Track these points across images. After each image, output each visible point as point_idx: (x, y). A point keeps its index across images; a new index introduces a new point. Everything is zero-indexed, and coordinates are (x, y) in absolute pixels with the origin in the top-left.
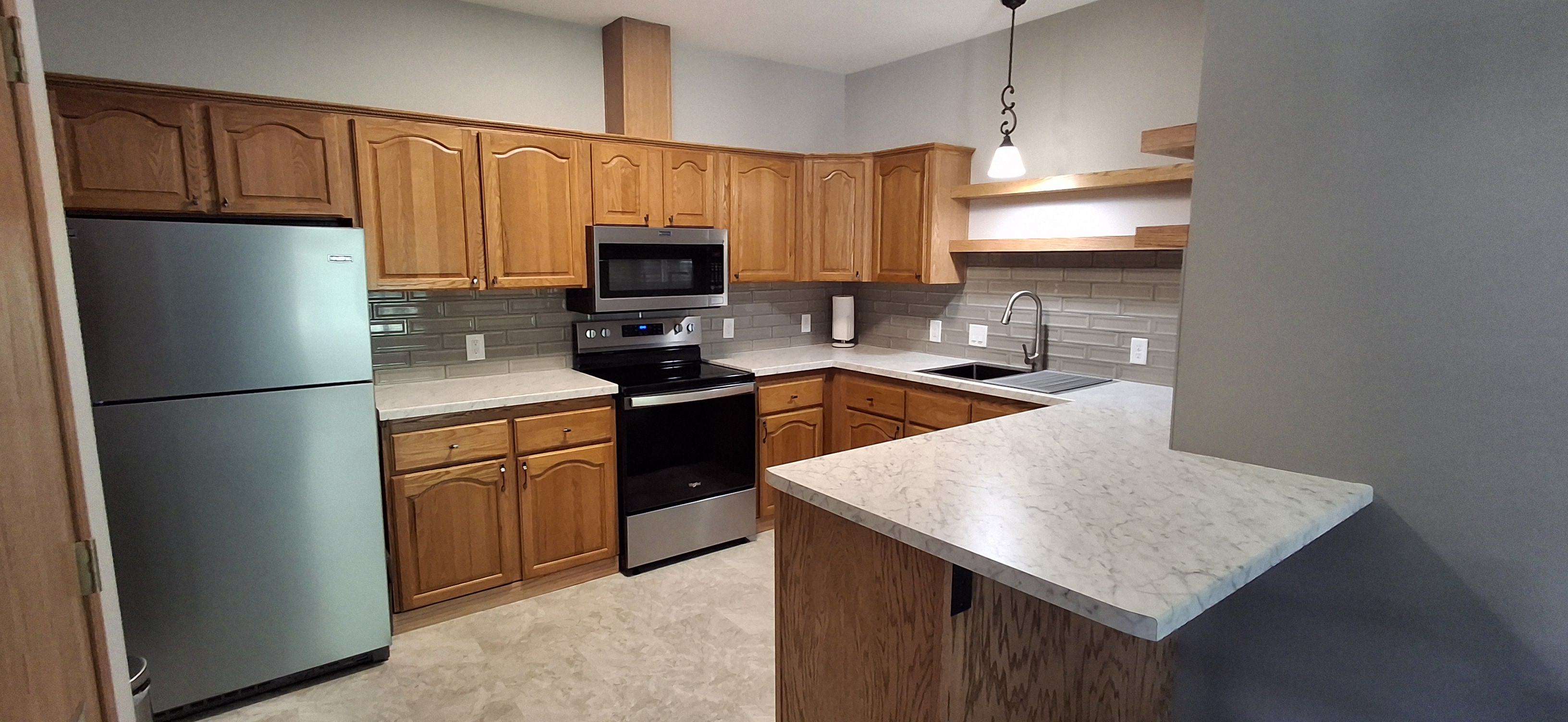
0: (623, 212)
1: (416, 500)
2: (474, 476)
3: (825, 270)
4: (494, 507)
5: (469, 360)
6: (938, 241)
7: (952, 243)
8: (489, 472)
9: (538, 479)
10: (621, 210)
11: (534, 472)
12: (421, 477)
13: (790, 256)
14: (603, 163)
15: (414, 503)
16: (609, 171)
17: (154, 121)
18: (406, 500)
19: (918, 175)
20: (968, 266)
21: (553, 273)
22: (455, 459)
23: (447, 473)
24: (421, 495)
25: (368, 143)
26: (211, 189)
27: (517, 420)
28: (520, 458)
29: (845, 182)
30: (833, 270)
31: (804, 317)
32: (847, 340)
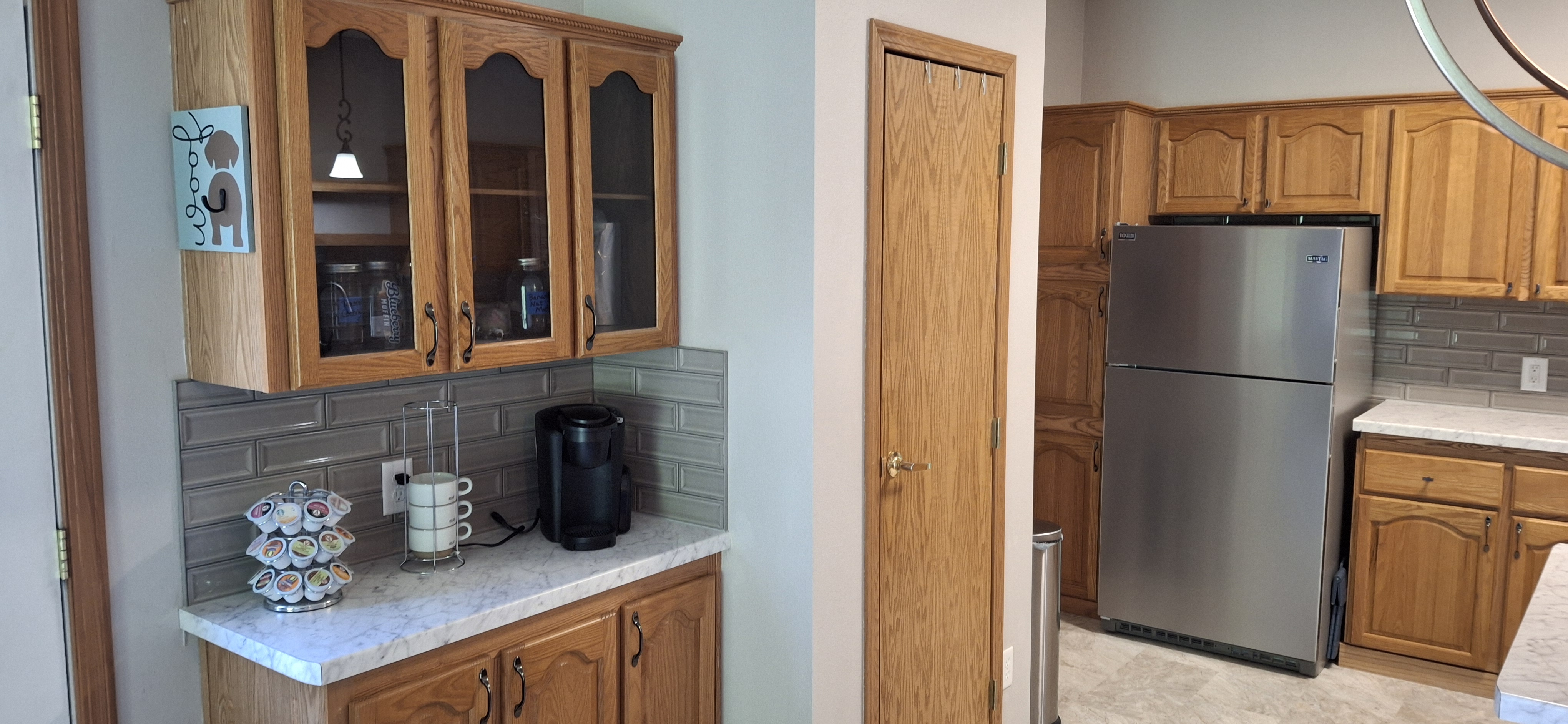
1: (1381, 527)
2: (1452, 521)
4: (1472, 566)
5: (1523, 389)
8: (1474, 522)
9: (1536, 552)
11: (1532, 541)
12: (1390, 503)
15: (1378, 530)
17: (1228, 136)
18: (1370, 524)
22: (1431, 495)
23: (1419, 507)
24: (1387, 523)
25: (1406, 132)
26: (1261, 191)
27: (1518, 468)
28: (1515, 518)
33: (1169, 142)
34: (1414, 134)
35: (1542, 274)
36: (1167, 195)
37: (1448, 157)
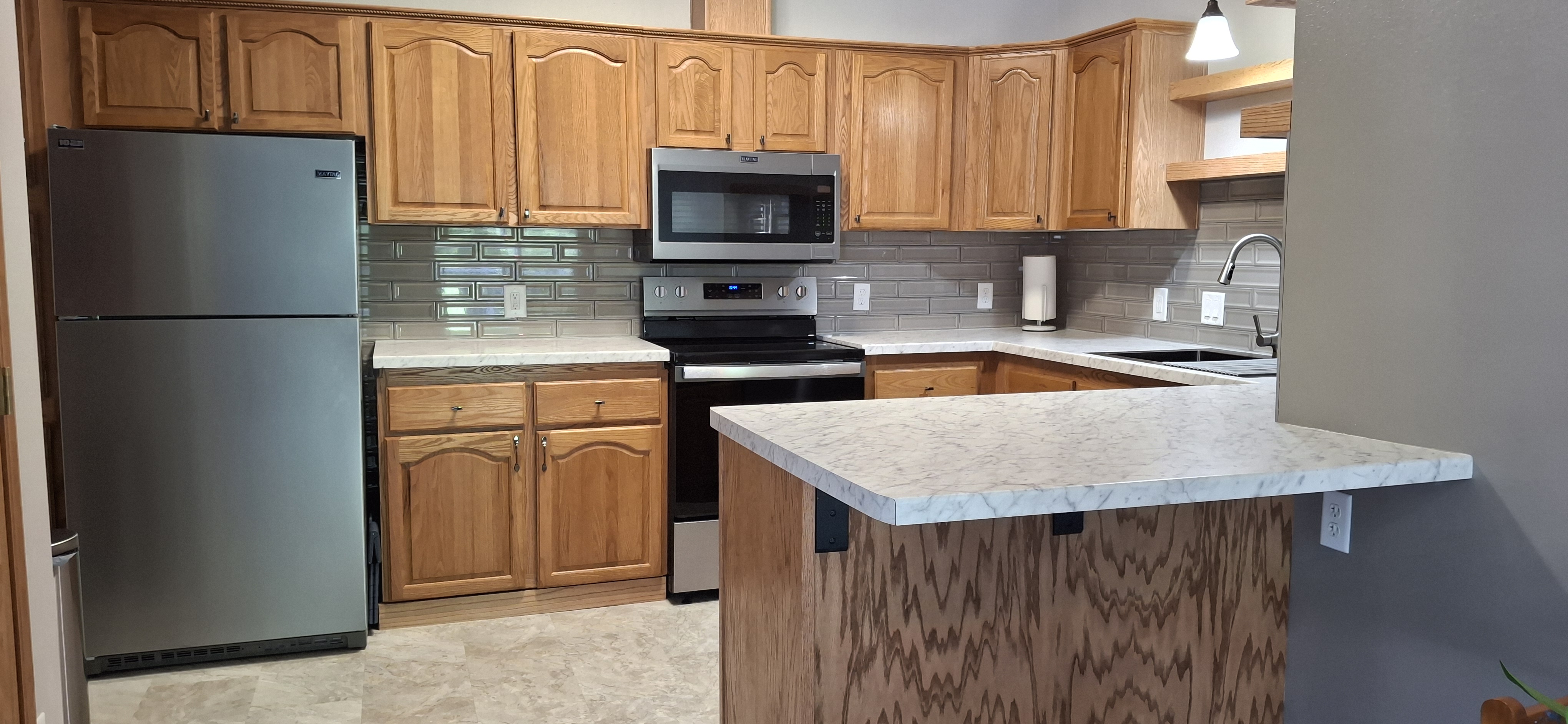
0: (697, 132)
1: (412, 469)
2: (482, 447)
3: (994, 213)
4: (504, 489)
6: (1146, 164)
7: (1170, 168)
8: (500, 446)
9: (560, 461)
10: (693, 129)
11: (556, 452)
12: (418, 441)
13: (943, 193)
14: (671, 67)
15: (409, 471)
16: (678, 77)
17: (175, 33)
18: (400, 467)
19: (1117, 67)
20: (1201, 203)
21: (602, 208)
22: (460, 424)
23: (450, 440)
24: (418, 462)
25: (384, 48)
26: (223, 104)
27: (538, 384)
28: (539, 431)
29: (1025, 86)
30: (1005, 214)
31: (982, 286)
32: (1044, 321)
33: (94, 34)
34: (393, 51)
36: (97, 103)
37: (430, 78)
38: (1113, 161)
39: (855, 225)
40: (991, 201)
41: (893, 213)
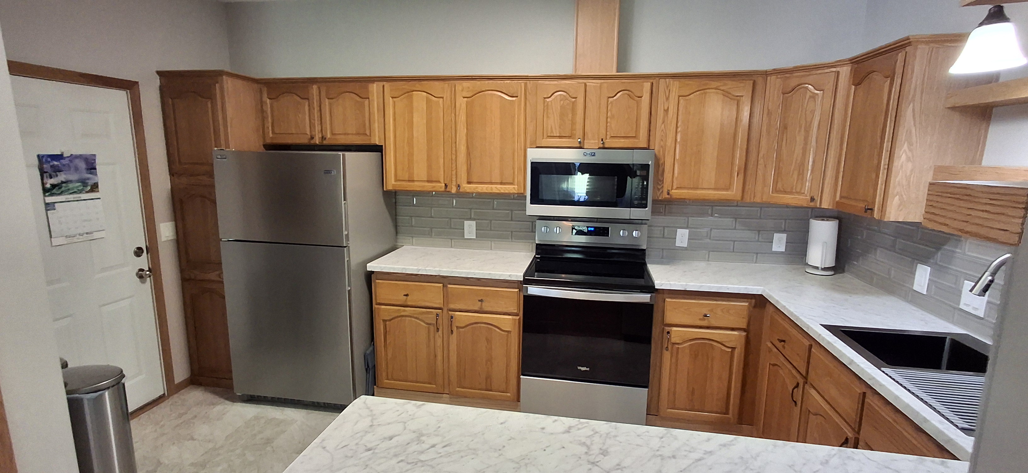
0: (560, 137)
2: (422, 317)
3: (777, 192)
4: (432, 340)
6: (909, 166)
8: (432, 317)
9: (461, 330)
10: (558, 135)
11: (458, 325)
12: (390, 309)
13: (739, 175)
14: (545, 98)
15: (386, 324)
16: (550, 103)
17: (300, 97)
18: (382, 321)
19: (889, 79)
21: (501, 183)
22: (410, 303)
23: (404, 311)
24: (390, 320)
25: (391, 98)
26: (321, 131)
27: (449, 286)
28: (450, 312)
29: (810, 96)
30: (785, 192)
31: (776, 236)
32: (823, 267)
33: (268, 99)
34: (395, 100)
35: (461, 179)
36: (270, 132)
37: (412, 113)
38: (876, 162)
39: (667, 196)
40: (776, 182)
41: (697, 188)
